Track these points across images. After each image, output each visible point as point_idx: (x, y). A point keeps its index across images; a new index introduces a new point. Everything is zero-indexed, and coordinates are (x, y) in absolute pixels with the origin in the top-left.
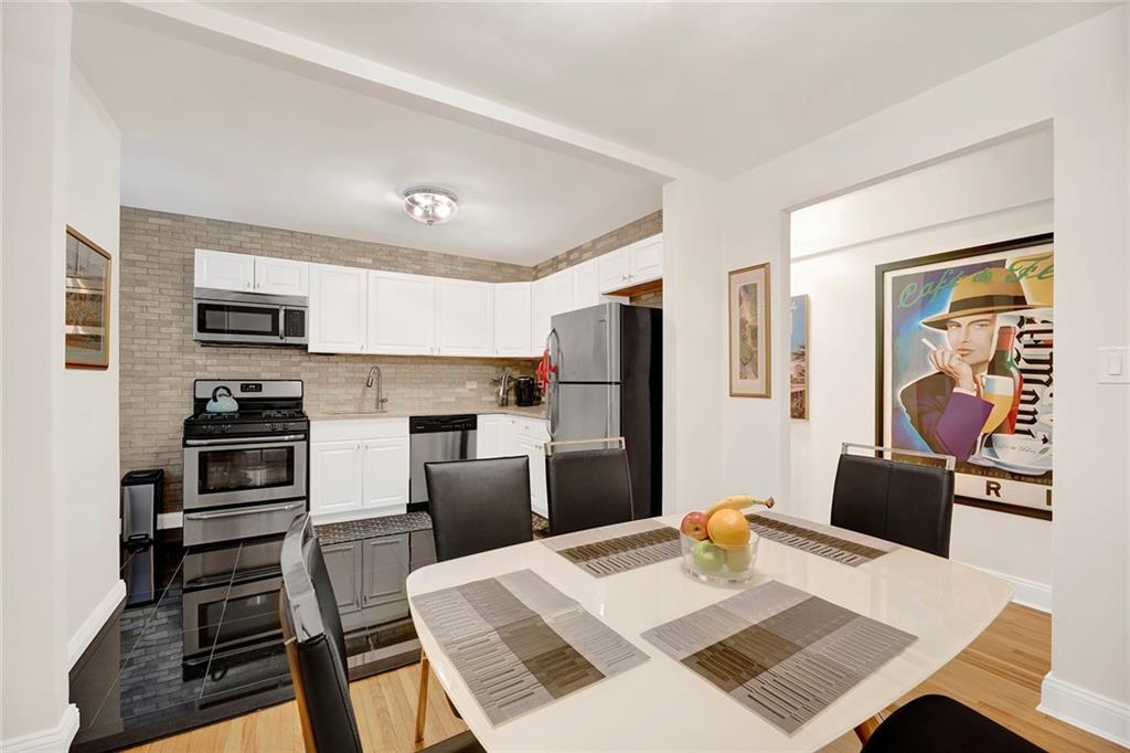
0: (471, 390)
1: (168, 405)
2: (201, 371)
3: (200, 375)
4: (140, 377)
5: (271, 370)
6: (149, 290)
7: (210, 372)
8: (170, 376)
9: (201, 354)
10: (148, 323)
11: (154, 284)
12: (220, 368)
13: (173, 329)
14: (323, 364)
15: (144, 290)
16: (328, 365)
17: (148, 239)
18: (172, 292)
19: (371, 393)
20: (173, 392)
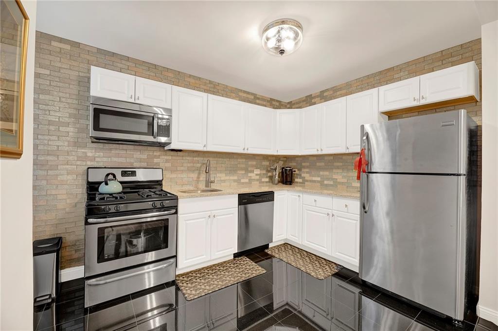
0: (257, 175)
1: (66, 187)
2: (91, 161)
3: (90, 164)
4: (43, 165)
5: (141, 161)
6: (51, 98)
7: (97, 162)
8: (68, 165)
9: (92, 148)
10: (50, 123)
11: (56, 93)
12: (105, 159)
13: (71, 129)
14: (174, 158)
15: (47, 97)
16: (178, 158)
17: (51, 58)
18: (69, 101)
19: (203, 177)
20: (70, 177)
